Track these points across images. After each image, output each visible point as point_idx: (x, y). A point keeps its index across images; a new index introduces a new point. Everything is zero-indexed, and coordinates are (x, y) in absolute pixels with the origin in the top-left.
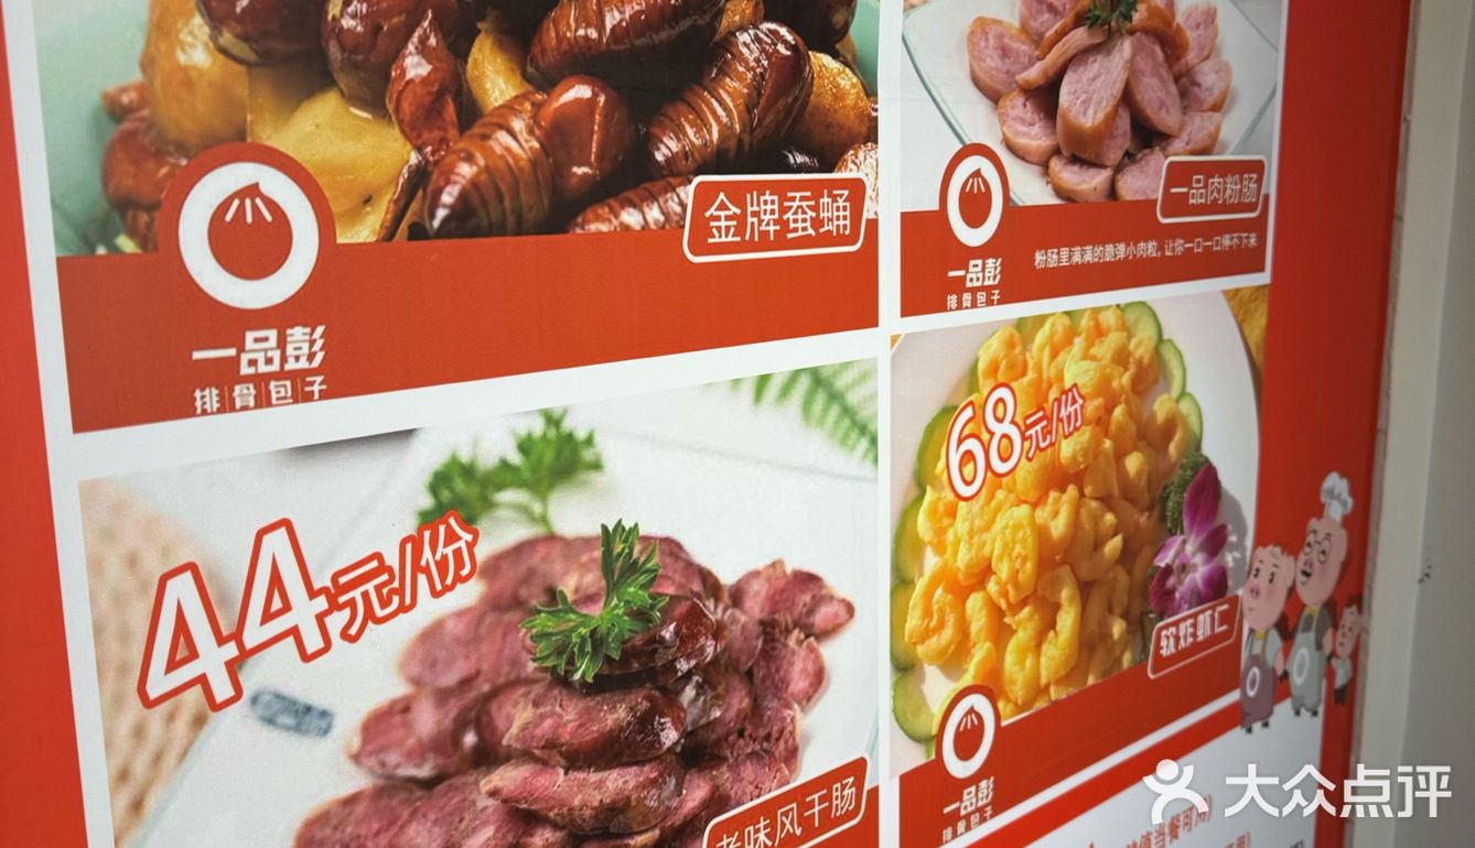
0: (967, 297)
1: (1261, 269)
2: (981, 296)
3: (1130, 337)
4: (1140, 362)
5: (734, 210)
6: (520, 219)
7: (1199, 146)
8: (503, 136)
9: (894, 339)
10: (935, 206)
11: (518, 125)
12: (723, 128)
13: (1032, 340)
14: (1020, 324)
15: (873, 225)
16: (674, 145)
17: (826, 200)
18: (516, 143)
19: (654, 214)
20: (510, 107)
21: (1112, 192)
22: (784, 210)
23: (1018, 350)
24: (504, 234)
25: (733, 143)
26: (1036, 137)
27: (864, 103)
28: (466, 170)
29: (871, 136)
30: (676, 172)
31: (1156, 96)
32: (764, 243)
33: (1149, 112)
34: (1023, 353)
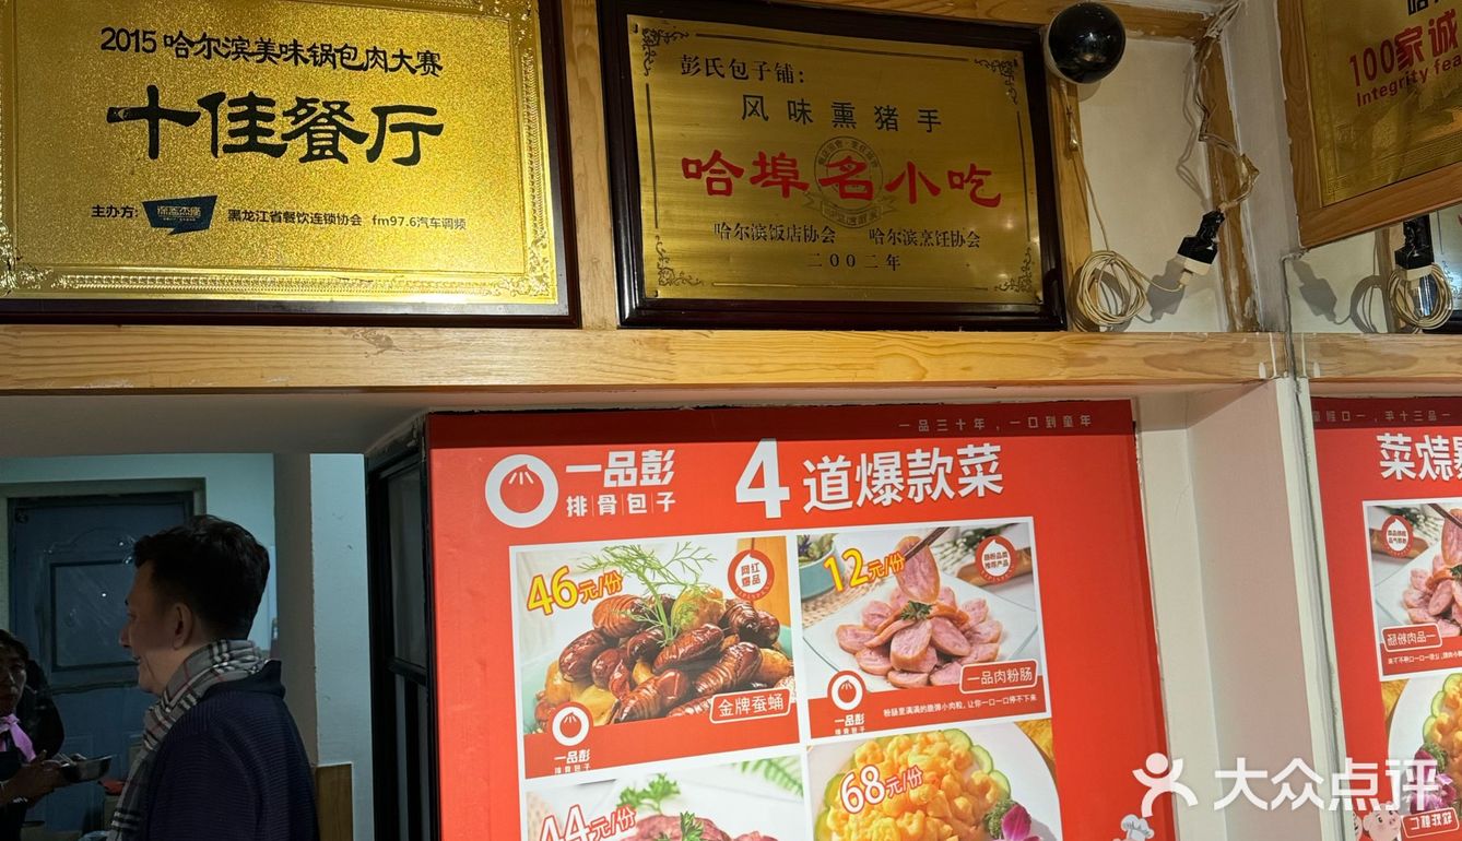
0: (846, 730)
1: (1044, 711)
2: (854, 730)
3: (950, 745)
4: (958, 756)
5: (730, 705)
6: (650, 714)
7: (985, 659)
8: (645, 691)
9: (808, 748)
10: (825, 696)
11: (649, 687)
12: (725, 678)
13: (886, 746)
14: (878, 740)
15: (794, 706)
16: (706, 686)
17: (771, 698)
18: (649, 692)
19: (698, 709)
20: (647, 682)
21: (929, 683)
22: (752, 703)
23: (878, 751)
24: (644, 719)
25: (729, 683)
26: (880, 664)
27: (787, 662)
28: (632, 702)
29: (791, 673)
30: (707, 694)
31: (950, 640)
32: (744, 714)
33: (948, 648)
34: (881, 751)
